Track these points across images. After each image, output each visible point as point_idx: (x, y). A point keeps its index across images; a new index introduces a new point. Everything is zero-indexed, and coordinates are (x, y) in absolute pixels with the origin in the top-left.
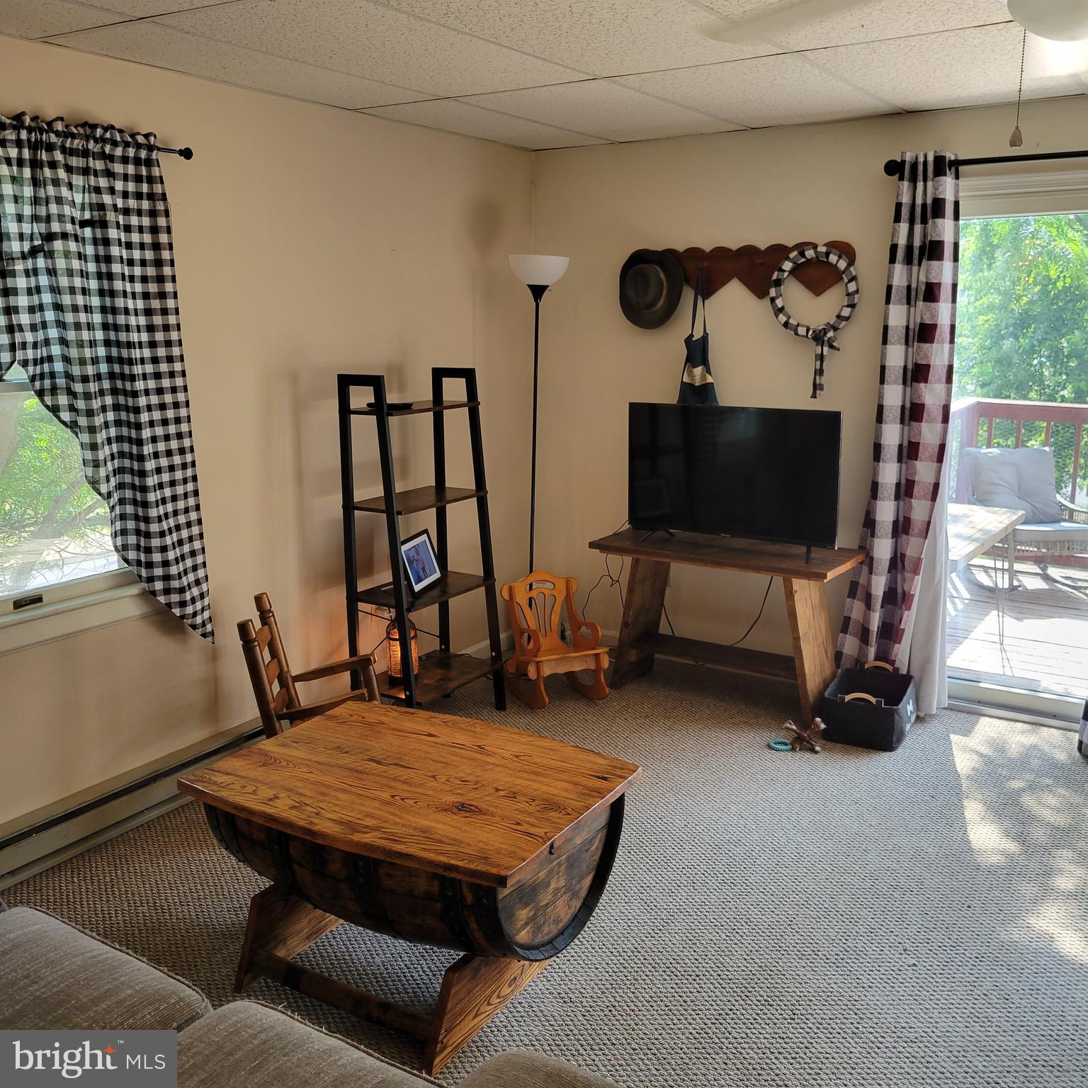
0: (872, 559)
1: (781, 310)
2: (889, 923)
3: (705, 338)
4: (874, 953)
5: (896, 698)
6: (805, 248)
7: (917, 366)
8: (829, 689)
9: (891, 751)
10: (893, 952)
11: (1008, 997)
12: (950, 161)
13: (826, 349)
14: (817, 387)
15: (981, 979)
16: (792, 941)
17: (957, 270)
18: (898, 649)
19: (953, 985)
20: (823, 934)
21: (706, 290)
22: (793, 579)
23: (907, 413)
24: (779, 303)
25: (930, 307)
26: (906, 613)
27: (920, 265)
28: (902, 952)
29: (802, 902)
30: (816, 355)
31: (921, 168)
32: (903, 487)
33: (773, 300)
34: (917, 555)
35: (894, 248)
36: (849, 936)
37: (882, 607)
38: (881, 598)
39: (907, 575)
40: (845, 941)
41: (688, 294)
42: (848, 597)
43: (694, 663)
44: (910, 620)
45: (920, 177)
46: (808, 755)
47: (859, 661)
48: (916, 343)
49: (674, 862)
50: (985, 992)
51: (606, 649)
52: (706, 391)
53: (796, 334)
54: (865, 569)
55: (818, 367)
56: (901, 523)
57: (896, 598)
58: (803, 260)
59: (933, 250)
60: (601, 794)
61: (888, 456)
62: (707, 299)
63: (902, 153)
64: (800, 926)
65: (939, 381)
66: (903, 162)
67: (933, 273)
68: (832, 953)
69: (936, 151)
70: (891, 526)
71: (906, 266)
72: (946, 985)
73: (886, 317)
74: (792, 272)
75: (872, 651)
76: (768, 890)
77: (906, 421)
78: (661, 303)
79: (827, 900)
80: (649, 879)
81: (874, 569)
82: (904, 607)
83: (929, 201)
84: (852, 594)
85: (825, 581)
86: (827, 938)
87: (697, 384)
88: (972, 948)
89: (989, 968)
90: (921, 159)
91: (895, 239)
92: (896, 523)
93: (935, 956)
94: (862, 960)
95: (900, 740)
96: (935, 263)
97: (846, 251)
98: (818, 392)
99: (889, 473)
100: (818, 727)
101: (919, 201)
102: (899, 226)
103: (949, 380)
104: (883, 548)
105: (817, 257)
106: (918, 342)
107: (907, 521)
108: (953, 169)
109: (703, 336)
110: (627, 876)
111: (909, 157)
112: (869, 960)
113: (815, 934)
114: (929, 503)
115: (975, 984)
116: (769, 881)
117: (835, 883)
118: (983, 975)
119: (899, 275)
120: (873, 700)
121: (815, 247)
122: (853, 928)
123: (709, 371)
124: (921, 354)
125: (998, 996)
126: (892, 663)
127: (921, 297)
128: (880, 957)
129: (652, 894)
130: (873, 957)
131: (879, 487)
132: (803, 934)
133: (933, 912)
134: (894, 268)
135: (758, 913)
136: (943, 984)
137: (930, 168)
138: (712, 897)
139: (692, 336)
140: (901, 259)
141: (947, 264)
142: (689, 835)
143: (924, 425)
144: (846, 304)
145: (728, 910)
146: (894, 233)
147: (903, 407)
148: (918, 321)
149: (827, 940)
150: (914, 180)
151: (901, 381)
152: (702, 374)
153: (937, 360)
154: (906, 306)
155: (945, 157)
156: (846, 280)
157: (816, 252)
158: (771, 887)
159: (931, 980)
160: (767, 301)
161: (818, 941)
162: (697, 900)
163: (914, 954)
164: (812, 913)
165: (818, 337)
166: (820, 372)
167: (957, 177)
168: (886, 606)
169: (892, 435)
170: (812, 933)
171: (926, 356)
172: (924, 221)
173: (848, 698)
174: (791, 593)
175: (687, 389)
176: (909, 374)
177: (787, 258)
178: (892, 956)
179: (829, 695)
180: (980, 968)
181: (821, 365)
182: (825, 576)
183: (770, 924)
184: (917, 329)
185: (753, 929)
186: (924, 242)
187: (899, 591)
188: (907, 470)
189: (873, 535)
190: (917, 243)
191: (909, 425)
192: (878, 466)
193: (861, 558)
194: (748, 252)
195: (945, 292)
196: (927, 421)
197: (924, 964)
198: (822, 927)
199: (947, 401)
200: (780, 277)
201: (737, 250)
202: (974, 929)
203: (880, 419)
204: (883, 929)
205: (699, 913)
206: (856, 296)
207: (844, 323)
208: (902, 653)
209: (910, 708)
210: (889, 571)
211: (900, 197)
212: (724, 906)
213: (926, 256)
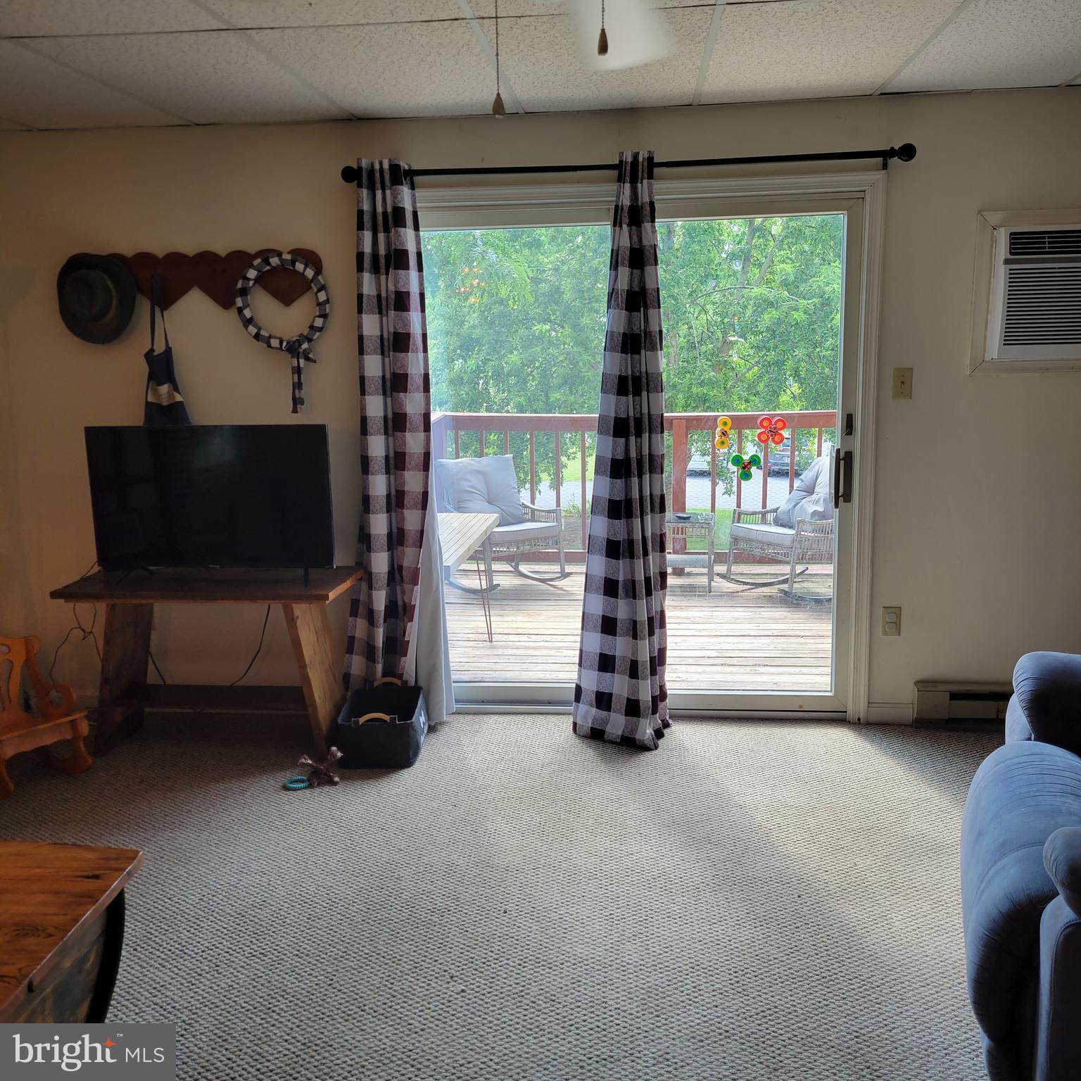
0: (370, 573)
1: (249, 322)
2: (432, 952)
3: (168, 352)
4: (421, 990)
5: (409, 712)
6: (270, 255)
7: (395, 375)
8: (342, 714)
9: (409, 767)
10: (440, 983)
11: (554, 998)
12: (404, 170)
13: (302, 361)
14: (297, 402)
15: (527, 986)
16: (335, 1003)
17: (423, 280)
18: (405, 662)
19: (502, 1001)
20: (366, 984)
21: (165, 300)
22: (294, 605)
23: (390, 423)
24: (247, 313)
25: (401, 316)
26: (409, 624)
27: (387, 274)
28: (449, 980)
29: (341, 954)
30: (293, 368)
31: (377, 175)
32: (393, 498)
33: (240, 310)
34: (414, 566)
35: (360, 256)
36: (394, 978)
37: (385, 622)
38: (383, 613)
39: (407, 586)
40: (390, 986)
41: (143, 306)
42: (351, 616)
43: (191, 711)
44: (413, 631)
45: (378, 185)
46: (327, 789)
47: (368, 679)
48: (391, 353)
49: (191, 947)
50: (533, 999)
51: (85, 713)
52: (176, 411)
53: (269, 346)
54: (364, 585)
55: (296, 380)
56: (395, 535)
57: (399, 611)
58: (268, 268)
59: (398, 259)
60: (92, 898)
61: (376, 467)
62: (165, 310)
63: (358, 159)
64: (342, 983)
65: (417, 390)
66: (360, 168)
67: (401, 283)
68: (379, 1004)
69: (390, 160)
70: (386, 539)
71: (373, 275)
72: (495, 1003)
73: (360, 326)
74: (257, 280)
75: (379, 668)
76: (302, 950)
77: (390, 432)
78: (111, 314)
79: (366, 944)
80: (162, 976)
81: (374, 584)
82: (406, 620)
83: (389, 209)
84: (354, 613)
85: (327, 602)
86: (372, 987)
87: (164, 404)
88: (514, 955)
89: (532, 972)
90: (377, 167)
91: (361, 247)
92: (390, 535)
93: (481, 975)
94: (410, 1002)
95: (416, 754)
96: (402, 272)
97: (312, 259)
98: (299, 406)
99: (379, 485)
100: (334, 756)
101: (380, 209)
102: (363, 234)
103: (427, 388)
104: (380, 562)
105: (283, 265)
106: (394, 351)
107: (401, 531)
108: (408, 178)
109: (166, 351)
110: (135, 980)
111: (364, 163)
112: (418, 1000)
113: (358, 987)
114: (420, 512)
115: (523, 994)
116: (303, 939)
117: (372, 923)
118: (528, 981)
119: (368, 284)
120: (387, 718)
121: (279, 254)
122: (397, 969)
123: (176, 389)
124: (398, 363)
125: (545, 1000)
126: (400, 676)
127: (392, 306)
128: (428, 993)
129: (168, 993)
130: (421, 995)
131: (371, 500)
132: (345, 991)
133: (473, 927)
134: (362, 277)
135: (295, 981)
136: (493, 1003)
137: (387, 177)
138: (241, 976)
139: (152, 350)
140: (368, 268)
141: (413, 273)
142: (206, 910)
143: (408, 435)
144: (318, 314)
145: (260, 987)
146: (359, 242)
147: (385, 418)
148: (392, 330)
149: (372, 991)
150: (372, 190)
151: (381, 391)
152: (168, 392)
153: (413, 369)
154: (378, 316)
155: (399, 166)
156: (315, 290)
157: (281, 260)
158: (305, 946)
159: (481, 1002)
160: (233, 312)
161: (362, 995)
162: (224, 985)
163: (461, 979)
164: (352, 964)
165: (293, 349)
166: (298, 385)
167: (413, 188)
168: (388, 620)
169: (377, 446)
170: (355, 986)
171: (404, 366)
172: (387, 230)
173: (362, 720)
174: (293, 620)
175: (152, 409)
176: (388, 384)
177: (251, 266)
178: (439, 988)
179: (343, 721)
180: (524, 974)
181: (299, 378)
182: (327, 597)
183: (309, 989)
184: (391, 338)
185: (291, 1002)
186: (389, 252)
187: (400, 603)
188: (396, 481)
189: (369, 549)
190: (382, 251)
191: (393, 436)
192: (368, 478)
193: (359, 574)
194: (206, 259)
195: (414, 301)
196: (410, 431)
197: (472, 986)
198: (365, 977)
199: (426, 409)
200: (245, 286)
201: (194, 256)
202: (513, 935)
203: (364, 431)
204: (428, 960)
205: (227, 1001)
206: (327, 306)
207: (318, 334)
208: (408, 664)
209: (422, 719)
210: (388, 585)
211: (361, 204)
212: (255, 984)
213: (392, 265)
